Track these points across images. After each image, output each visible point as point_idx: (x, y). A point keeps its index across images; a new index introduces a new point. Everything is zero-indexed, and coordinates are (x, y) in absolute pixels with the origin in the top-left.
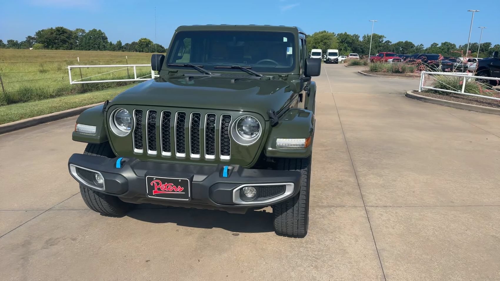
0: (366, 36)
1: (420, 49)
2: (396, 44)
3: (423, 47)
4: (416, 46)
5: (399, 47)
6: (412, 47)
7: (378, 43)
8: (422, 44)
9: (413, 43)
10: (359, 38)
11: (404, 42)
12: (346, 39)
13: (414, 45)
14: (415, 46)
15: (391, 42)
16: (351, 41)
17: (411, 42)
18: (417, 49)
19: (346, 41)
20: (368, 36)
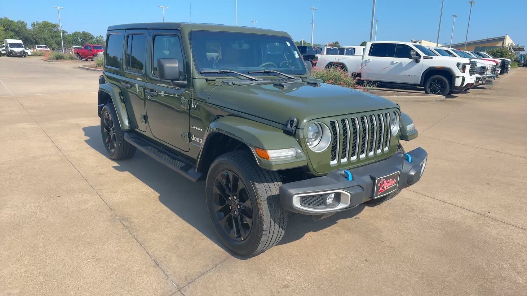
0: (36, 24)
1: (100, 41)
2: (72, 34)
3: (102, 38)
4: (96, 38)
5: (77, 37)
6: (91, 38)
7: (54, 33)
8: (101, 36)
9: (92, 34)
10: (27, 26)
11: (81, 32)
12: (9, 26)
13: (93, 36)
14: (94, 38)
15: (66, 33)
16: (17, 29)
17: (89, 32)
18: (97, 41)
19: (10, 29)
20: (38, 24)
